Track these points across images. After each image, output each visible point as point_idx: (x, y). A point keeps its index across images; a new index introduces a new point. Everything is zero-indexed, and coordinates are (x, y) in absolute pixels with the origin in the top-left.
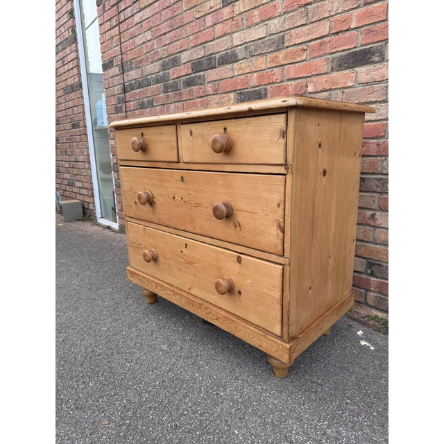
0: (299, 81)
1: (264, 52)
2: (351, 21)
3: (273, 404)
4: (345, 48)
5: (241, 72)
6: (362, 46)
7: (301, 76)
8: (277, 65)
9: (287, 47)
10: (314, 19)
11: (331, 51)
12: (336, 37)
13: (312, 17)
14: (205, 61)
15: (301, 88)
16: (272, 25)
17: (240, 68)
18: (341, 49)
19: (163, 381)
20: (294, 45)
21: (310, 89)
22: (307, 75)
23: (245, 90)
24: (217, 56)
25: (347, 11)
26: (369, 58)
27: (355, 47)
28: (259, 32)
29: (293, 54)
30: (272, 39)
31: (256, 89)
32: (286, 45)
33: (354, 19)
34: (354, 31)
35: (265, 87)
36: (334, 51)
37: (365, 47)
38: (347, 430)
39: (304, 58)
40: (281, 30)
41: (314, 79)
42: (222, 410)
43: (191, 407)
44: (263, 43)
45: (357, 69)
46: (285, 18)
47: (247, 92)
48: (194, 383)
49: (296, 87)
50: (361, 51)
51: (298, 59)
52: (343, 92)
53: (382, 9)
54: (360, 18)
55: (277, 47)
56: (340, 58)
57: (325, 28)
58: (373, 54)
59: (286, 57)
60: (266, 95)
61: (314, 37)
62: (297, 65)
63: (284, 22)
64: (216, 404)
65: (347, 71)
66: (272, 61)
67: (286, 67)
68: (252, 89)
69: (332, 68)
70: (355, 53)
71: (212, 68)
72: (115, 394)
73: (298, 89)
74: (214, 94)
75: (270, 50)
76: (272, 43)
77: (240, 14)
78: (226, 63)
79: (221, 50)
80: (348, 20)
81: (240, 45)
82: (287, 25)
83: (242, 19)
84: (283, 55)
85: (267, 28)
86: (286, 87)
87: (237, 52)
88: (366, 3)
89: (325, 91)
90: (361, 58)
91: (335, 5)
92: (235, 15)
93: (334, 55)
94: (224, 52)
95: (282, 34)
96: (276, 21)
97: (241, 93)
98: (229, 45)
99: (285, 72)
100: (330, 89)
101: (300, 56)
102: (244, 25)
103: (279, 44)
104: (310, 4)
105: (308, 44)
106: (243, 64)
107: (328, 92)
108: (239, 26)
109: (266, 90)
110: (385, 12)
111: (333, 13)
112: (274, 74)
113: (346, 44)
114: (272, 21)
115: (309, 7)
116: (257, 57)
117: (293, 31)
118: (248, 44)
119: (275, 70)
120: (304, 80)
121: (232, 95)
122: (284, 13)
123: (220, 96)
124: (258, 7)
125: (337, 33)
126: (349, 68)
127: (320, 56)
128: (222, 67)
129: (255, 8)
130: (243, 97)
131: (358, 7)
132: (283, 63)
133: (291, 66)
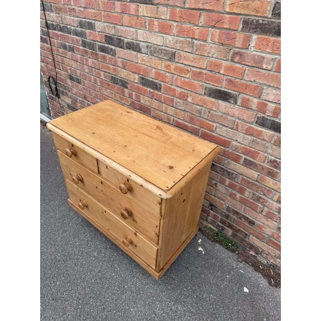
0: (183, 90)
1: (161, 56)
2: (220, 68)
3: (150, 293)
4: (215, 84)
5: (143, 63)
6: (225, 88)
7: (185, 88)
8: (169, 71)
9: (177, 62)
10: (197, 53)
11: (206, 81)
12: (210, 73)
13: (196, 51)
14: (115, 40)
15: (184, 96)
16: (168, 40)
17: (143, 60)
18: (212, 83)
19: (96, 279)
20: (182, 63)
21: (190, 99)
22: (188, 89)
23: (146, 78)
24: (126, 40)
25: (220, 59)
26: (228, 99)
27: (221, 87)
28: (157, 40)
29: (181, 70)
30: (167, 51)
31: (154, 80)
32: (177, 60)
33: (223, 67)
34: (221, 76)
35: (160, 82)
36: (207, 82)
37: (227, 90)
38: (181, 307)
39: (188, 76)
40: (174, 47)
41: (193, 94)
42: (126, 297)
43: (110, 296)
44: (160, 49)
45: (220, 102)
46: (177, 40)
47: (147, 80)
48: (112, 280)
49: (181, 93)
50: (224, 92)
51: (183, 75)
52: (209, 112)
53: (241, 71)
54: (229, 69)
55: (170, 58)
56: (210, 89)
57: (204, 63)
58: (231, 98)
59: (176, 69)
60: (160, 88)
61: (196, 66)
62: (183, 79)
63: (176, 42)
64: (123, 294)
65: (213, 100)
66: (166, 67)
67: (175, 76)
68: (151, 79)
69: (205, 93)
70: (220, 91)
71: (121, 47)
72: (72, 289)
73: (182, 96)
74: (123, 68)
75: (165, 58)
76: (166, 53)
77: (144, 16)
78: (132, 50)
79: (128, 37)
80: (219, 66)
81: (143, 42)
82: (178, 46)
83: (145, 22)
84: (174, 66)
85: (163, 40)
86: (174, 90)
87: (141, 46)
88: (232, 61)
89: (198, 105)
90: (223, 96)
91: (213, 50)
92: (139, 15)
93: (208, 85)
94: (131, 40)
95: (175, 50)
96: (170, 38)
97: (143, 78)
98: (135, 37)
99: (174, 79)
100: (202, 106)
101: (185, 74)
102: (146, 27)
103: (172, 57)
104: (196, 39)
105: (191, 68)
106: (145, 57)
107: (201, 108)
108: (142, 26)
109: (160, 85)
110: (243, 74)
111: (210, 56)
112: (166, 77)
113: (216, 82)
114: (168, 36)
115: (195, 41)
116: (156, 58)
117: (182, 53)
118: (149, 44)
119: (167, 74)
120: (186, 91)
121: (136, 76)
122: (177, 36)
123: (127, 72)
124: (158, 18)
125: (211, 71)
126: (215, 98)
127: (198, 80)
128: (129, 51)
129: (155, 18)
130: (145, 82)
131: (227, 60)
132: (173, 72)
133: (179, 77)
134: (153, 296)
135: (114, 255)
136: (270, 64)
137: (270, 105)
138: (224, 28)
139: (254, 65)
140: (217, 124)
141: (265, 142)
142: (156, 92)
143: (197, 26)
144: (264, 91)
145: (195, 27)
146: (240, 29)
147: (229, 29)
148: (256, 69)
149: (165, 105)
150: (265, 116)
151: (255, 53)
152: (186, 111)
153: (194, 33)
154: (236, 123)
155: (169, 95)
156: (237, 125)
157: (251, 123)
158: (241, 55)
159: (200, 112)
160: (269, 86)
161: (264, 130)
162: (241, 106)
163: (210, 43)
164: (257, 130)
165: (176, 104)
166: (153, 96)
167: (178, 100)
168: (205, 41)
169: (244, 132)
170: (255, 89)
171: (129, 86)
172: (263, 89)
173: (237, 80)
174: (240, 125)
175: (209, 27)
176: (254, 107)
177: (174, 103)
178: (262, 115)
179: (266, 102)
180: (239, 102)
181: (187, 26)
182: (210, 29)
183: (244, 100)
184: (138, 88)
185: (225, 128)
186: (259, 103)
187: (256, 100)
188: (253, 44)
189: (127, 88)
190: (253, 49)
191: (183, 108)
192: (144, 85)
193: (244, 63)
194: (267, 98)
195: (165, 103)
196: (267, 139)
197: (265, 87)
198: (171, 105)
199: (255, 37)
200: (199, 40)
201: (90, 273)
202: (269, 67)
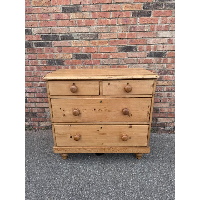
0: (106, 53)
1: (88, 39)
2: (125, 36)
5: (76, 45)
6: (129, 45)
7: (107, 51)
8: (95, 45)
9: (100, 39)
10: (111, 32)
12: (120, 40)
13: (111, 31)
14: (52, 36)
15: (107, 56)
16: (92, 29)
17: (75, 43)
18: (122, 44)
19: (114, 182)
20: (103, 39)
21: (111, 57)
22: (109, 52)
23: (79, 53)
24: (60, 35)
25: (124, 32)
26: (132, 50)
27: (127, 45)
28: (85, 30)
29: (103, 43)
30: (92, 34)
31: (85, 54)
32: (99, 38)
33: (126, 35)
34: (126, 39)
35: (90, 53)
36: (119, 45)
37: (130, 46)
38: (166, 163)
39: (108, 45)
40: (96, 32)
41: (112, 54)
42: (140, 178)
44: (87, 35)
45: (128, 52)
46: (98, 28)
47: (80, 54)
48: (123, 176)
49: (104, 55)
50: (129, 47)
51: (105, 45)
52: (123, 60)
54: (129, 35)
55: (95, 38)
56: (122, 48)
57: (116, 36)
58: (133, 48)
59: (99, 43)
60: (90, 57)
61: (111, 38)
62: (105, 47)
63: (98, 29)
65: (124, 53)
66: (93, 43)
67: (99, 47)
68: (82, 54)
69: (119, 51)
70: (127, 47)
71: (57, 40)
74: (59, 53)
75: (91, 39)
76: (92, 36)
77: (74, 19)
78: (67, 40)
79: (62, 33)
80: (124, 35)
81: (75, 33)
82: (99, 31)
83: (75, 22)
84: (98, 42)
85: (89, 29)
86: (100, 55)
87: (73, 36)
88: (130, 31)
89: (116, 58)
90: (129, 49)
91: (119, 28)
92: (70, 19)
93: (120, 46)
94: (65, 34)
95: (97, 33)
96: (94, 27)
97: (76, 54)
98: (68, 31)
99: (99, 49)
100: (119, 58)
101: (106, 44)
102: (76, 25)
103: (96, 37)
104: (109, 25)
105: (109, 40)
106: (77, 42)
107: (118, 59)
108: (74, 25)
109: (90, 55)
110: (137, 36)
111: (119, 31)
112: (94, 49)
113: (124, 43)
114: (92, 27)
115: (109, 26)
116: (84, 40)
117: (102, 33)
118: (79, 34)
119: (94, 47)
120: (107, 53)
121: (71, 55)
122: (98, 26)
123: (63, 54)
124: (84, 19)
125: (120, 39)
126: (125, 51)
127: (114, 45)
128: (63, 41)
129: (83, 19)
130: (78, 56)
131: (127, 32)
132: (98, 45)
133: (102, 47)
134: (151, 168)
135: (108, 165)
136: (147, 29)
137: (152, 46)
138: (124, 18)
139: (141, 30)
140: (129, 65)
141: (153, 64)
142: (87, 60)
143: (109, 19)
144: (148, 40)
145: (109, 20)
146: (131, 17)
147: (126, 17)
148: (142, 32)
149: (95, 66)
150: (151, 52)
151: (140, 25)
152: (109, 64)
153: (108, 22)
154: (138, 60)
155: (97, 59)
156: (139, 61)
157: (145, 57)
158: (134, 27)
159: (118, 61)
160: (149, 38)
161: (152, 58)
162: (139, 51)
163: (118, 25)
164: (149, 60)
165: (102, 62)
166: (85, 63)
167: (103, 60)
168: (115, 25)
169: (143, 63)
170: (144, 41)
171: (65, 63)
172: (147, 40)
173: (134, 39)
174: (140, 60)
175: (115, 18)
176: (145, 49)
177: (101, 62)
178: (149, 52)
179: (150, 45)
180: (138, 49)
181: (103, 20)
182: (116, 19)
183: (139, 48)
184: (73, 62)
185: (134, 65)
186: (147, 47)
187: (145, 46)
188: (138, 22)
189: (63, 64)
190: (139, 24)
191: (107, 63)
192: (77, 58)
193: (136, 31)
194: (150, 43)
195: (94, 65)
196: (154, 62)
197: (148, 39)
198: (99, 64)
199: (138, 19)
200: (111, 25)
201: (106, 182)
202: (148, 30)
